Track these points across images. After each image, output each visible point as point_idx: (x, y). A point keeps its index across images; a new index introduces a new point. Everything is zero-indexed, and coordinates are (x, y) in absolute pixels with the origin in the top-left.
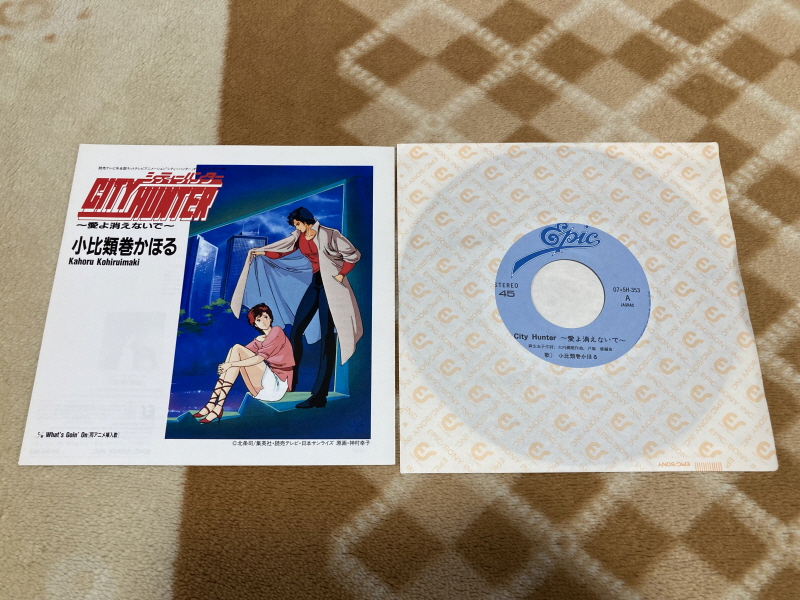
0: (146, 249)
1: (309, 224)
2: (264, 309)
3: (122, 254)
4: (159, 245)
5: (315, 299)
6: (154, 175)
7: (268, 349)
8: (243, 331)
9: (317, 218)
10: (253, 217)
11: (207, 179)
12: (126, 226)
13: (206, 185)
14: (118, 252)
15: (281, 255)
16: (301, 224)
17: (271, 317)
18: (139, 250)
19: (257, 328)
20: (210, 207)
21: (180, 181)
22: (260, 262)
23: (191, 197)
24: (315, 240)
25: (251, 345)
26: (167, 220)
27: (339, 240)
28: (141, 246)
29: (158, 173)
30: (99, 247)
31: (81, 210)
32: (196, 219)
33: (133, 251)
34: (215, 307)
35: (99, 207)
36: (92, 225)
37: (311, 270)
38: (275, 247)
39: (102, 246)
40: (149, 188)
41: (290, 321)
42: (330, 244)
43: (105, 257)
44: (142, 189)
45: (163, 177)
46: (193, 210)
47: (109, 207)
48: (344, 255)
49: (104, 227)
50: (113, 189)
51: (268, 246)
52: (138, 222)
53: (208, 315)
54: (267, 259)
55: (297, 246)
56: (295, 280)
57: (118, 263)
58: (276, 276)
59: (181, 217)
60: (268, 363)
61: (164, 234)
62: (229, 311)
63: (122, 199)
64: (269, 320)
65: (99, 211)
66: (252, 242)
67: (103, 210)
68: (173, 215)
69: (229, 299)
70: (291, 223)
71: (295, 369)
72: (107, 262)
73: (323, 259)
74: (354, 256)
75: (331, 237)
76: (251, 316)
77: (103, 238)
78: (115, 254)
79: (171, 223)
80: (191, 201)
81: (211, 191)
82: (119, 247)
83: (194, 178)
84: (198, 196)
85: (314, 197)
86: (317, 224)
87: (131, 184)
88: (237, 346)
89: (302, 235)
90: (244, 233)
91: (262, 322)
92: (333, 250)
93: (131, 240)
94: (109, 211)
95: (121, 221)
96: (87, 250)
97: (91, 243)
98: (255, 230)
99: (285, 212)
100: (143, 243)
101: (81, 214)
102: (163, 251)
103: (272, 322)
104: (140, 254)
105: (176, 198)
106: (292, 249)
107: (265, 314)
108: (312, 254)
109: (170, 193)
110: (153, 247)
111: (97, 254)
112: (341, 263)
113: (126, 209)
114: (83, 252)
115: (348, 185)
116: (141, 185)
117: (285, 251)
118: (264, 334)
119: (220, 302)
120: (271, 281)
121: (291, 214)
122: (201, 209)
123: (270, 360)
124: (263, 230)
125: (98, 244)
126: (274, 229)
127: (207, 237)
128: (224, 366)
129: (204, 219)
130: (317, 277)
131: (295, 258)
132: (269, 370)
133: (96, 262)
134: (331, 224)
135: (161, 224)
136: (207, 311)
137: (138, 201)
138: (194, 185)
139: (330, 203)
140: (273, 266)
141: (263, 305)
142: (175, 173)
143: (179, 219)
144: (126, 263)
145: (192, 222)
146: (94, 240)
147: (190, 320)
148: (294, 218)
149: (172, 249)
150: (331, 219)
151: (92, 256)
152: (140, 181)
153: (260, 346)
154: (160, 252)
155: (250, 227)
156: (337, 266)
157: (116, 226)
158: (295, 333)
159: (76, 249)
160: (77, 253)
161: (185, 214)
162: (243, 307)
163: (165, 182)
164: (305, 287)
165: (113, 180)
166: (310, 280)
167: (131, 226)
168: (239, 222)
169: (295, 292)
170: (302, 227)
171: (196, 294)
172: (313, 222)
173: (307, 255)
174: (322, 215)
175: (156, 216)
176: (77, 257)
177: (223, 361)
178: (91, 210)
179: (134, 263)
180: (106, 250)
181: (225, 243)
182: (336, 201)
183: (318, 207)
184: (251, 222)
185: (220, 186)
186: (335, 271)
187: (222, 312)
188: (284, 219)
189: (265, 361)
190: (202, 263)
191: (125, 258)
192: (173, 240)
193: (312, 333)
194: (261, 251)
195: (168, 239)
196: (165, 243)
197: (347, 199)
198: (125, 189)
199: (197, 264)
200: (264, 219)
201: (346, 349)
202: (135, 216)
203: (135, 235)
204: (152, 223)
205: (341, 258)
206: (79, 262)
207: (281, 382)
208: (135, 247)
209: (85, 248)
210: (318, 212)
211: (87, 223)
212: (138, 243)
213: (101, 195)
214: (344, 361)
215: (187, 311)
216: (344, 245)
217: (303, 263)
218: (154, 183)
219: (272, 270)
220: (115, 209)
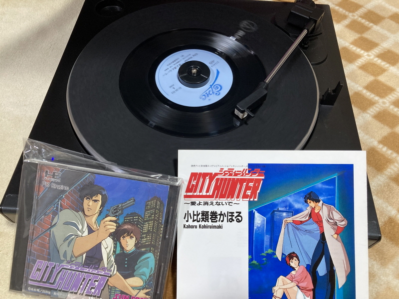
0: (225, 219)
1: (316, 202)
2: (294, 255)
3: (212, 222)
4: (232, 216)
5: (322, 249)
6: (224, 170)
7: (298, 278)
8: (284, 268)
9: (321, 198)
10: (284, 198)
11: (255, 173)
12: (212, 203)
13: (255, 177)
14: (210, 220)
15: (301, 222)
16: (312, 202)
17: (299, 260)
18: (222, 219)
19: (291, 267)
20: (258, 191)
21: (240, 174)
22: (290, 226)
23: (247, 185)
24: (320, 213)
25: (289, 276)
26: (235, 200)
27: (334, 212)
28: (222, 216)
29: (226, 169)
30: (199, 217)
31: (185, 194)
32: (252, 200)
33: (218, 219)
34: (267, 254)
35: (195, 192)
36: (193, 203)
37: (319, 232)
38: (299, 217)
39: (200, 216)
40: (222, 179)
41: (309, 263)
42: (329, 215)
43: (203, 223)
44: (218, 179)
45: (229, 172)
46: (249, 194)
47: (200, 191)
48: (337, 222)
49: (200, 204)
50: (201, 180)
51: (294, 217)
52: (219, 201)
53: (264, 259)
54: (294, 225)
55: (310, 216)
56: (311, 238)
57: (211, 227)
58: (299, 235)
59: (243, 198)
60: (299, 287)
61: (234, 209)
62: (275, 257)
63: (207, 187)
64: (297, 262)
65: (195, 194)
66: (284, 214)
67: (197, 193)
68: (238, 197)
69: (275, 249)
70: (306, 202)
71: (314, 290)
72: (205, 227)
73: (325, 224)
74: (343, 223)
75: (330, 211)
76: (287, 259)
77: (200, 211)
78: (208, 221)
79: (237, 202)
80: (248, 188)
81: (258, 181)
82: (210, 217)
83: (247, 172)
84: (251, 184)
85: (319, 185)
86: (321, 202)
87: (212, 176)
88: (281, 277)
89: (313, 209)
90: (280, 209)
91: (294, 263)
92: (331, 219)
93: (216, 213)
94: (201, 194)
95: (209, 200)
96: (192, 219)
97: (194, 215)
98: (286, 207)
99: (302, 194)
100: (223, 215)
101: (186, 197)
102: (235, 220)
103: (299, 263)
104: (222, 221)
105: (238, 186)
106: (307, 218)
107: (295, 258)
108: (319, 222)
109: (235, 182)
110: (229, 217)
111: (198, 222)
112: (336, 227)
113: (211, 193)
114: (190, 220)
115: (338, 177)
116: (217, 177)
117: (303, 219)
118: (295, 270)
119: (270, 251)
120: (297, 238)
121: (306, 196)
122: (254, 193)
123: (299, 285)
124: (291, 206)
125: (198, 215)
126: (297, 206)
127: (259, 211)
128: (275, 288)
129: (256, 200)
130: (323, 236)
131: (309, 224)
132: (299, 291)
133: (198, 227)
134: (330, 202)
135: (232, 203)
136: (264, 257)
137: (216, 188)
138: (247, 177)
139: (328, 189)
140: (298, 229)
141: (294, 253)
142: (236, 169)
143: (241, 199)
144: (215, 227)
145: (250, 202)
146: (195, 213)
147: (254, 262)
148: (308, 198)
149: (240, 218)
150: (329, 199)
151: (195, 223)
152: (216, 174)
153: (293, 276)
154: (234, 220)
155: (283, 205)
156: (334, 229)
157: (206, 203)
158: (312, 269)
159: (186, 219)
160: (187, 221)
161: (245, 196)
162: (283, 254)
163: (231, 175)
164: (316, 242)
165: (200, 174)
166: (319, 238)
167: (214, 204)
168: (276, 201)
169: (311, 244)
170: (312, 204)
171: (256, 247)
172: (319, 201)
173: (317, 222)
174: (324, 196)
175: (228, 197)
176: (187, 224)
177: (275, 285)
178: (191, 194)
179: (220, 227)
180: (203, 219)
181: (269, 215)
182: (332, 187)
183: (321, 191)
184: (284, 202)
185: (263, 178)
186: (333, 232)
187: (271, 257)
188: (302, 200)
189: (297, 286)
190: (258, 227)
191: (214, 224)
192: (240, 213)
193: (322, 270)
194: (290, 220)
195: (237, 212)
196: (236, 215)
197: (338, 186)
198: (208, 180)
199: (255, 228)
200: (291, 200)
201: (341, 279)
202: (216, 197)
203: (218, 209)
204: (227, 201)
205: (336, 224)
206: (189, 227)
207: (306, 298)
208: (219, 217)
209: (191, 218)
210: (321, 194)
211: (190, 202)
212: (221, 215)
213: (195, 183)
214: (340, 286)
215: (252, 256)
216: (337, 216)
217: (314, 227)
218: (224, 175)
219: (297, 231)
220: (204, 193)
